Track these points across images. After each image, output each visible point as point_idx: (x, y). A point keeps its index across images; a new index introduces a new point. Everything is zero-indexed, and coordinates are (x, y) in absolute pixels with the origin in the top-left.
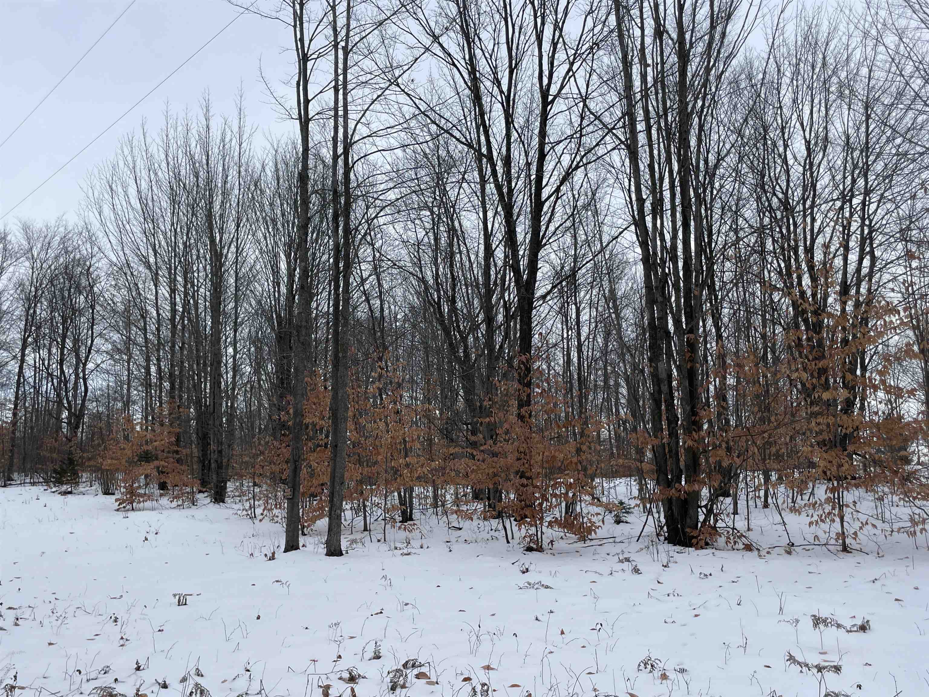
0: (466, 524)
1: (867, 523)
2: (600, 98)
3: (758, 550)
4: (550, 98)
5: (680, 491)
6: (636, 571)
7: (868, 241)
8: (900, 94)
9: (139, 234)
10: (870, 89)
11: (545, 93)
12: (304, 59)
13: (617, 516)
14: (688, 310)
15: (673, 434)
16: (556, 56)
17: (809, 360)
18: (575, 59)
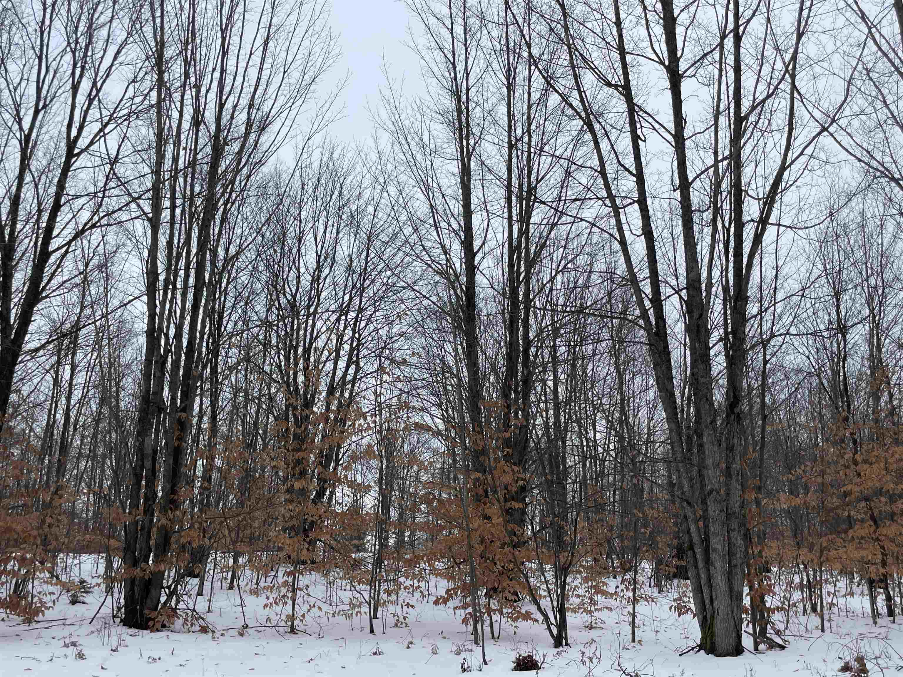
1: (314, 606)
2: (132, 166)
3: (213, 632)
4: (76, 151)
5: (145, 571)
6: (81, 656)
7: (355, 352)
8: (395, 235)
10: (373, 225)
11: (71, 144)
13: (74, 596)
14: (185, 389)
15: (149, 511)
16: (90, 112)
17: (288, 451)
18: (110, 120)
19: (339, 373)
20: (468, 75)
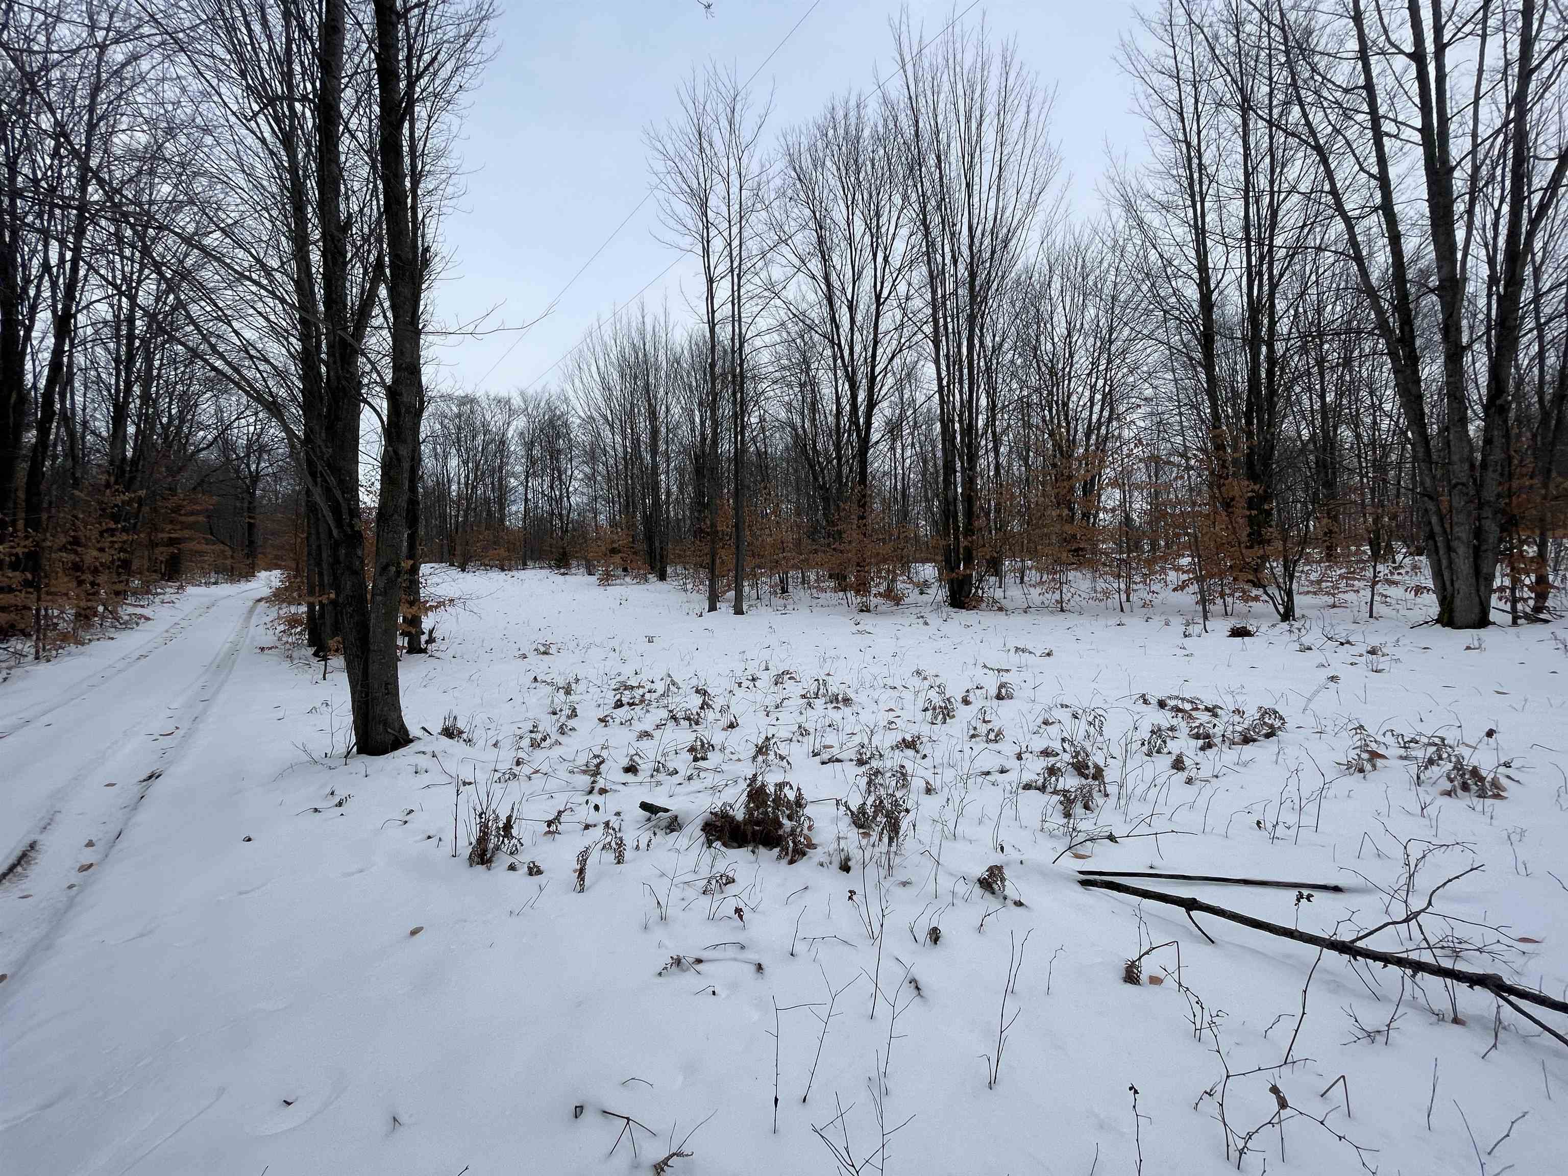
0: (822, 595)
3: (1007, 611)
4: (882, 301)
5: (959, 574)
6: (926, 623)
7: (1109, 397)
9: (600, 399)
11: (878, 297)
12: (711, 281)
13: (921, 590)
15: (956, 538)
16: (887, 269)
19: (1095, 417)
20: (1198, 117)
